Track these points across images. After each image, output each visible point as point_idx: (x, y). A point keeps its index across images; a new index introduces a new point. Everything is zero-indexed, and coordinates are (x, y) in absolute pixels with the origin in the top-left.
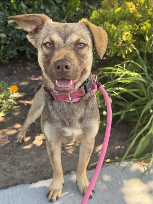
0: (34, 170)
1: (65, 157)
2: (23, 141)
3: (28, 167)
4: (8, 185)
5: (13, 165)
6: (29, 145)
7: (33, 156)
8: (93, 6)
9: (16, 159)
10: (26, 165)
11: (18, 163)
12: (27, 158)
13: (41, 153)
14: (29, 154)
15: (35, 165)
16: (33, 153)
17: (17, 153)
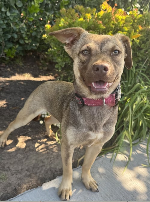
0: (28, 173)
1: (52, 156)
2: (5, 145)
3: (20, 171)
4: (6, 192)
5: (5, 171)
6: (13, 149)
7: (21, 159)
8: (50, 13)
9: (4, 164)
10: (18, 169)
11: (8, 167)
12: (15, 162)
13: (28, 155)
14: (16, 157)
15: (27, 168)
16: (20, 156)
17: (3, 158)
